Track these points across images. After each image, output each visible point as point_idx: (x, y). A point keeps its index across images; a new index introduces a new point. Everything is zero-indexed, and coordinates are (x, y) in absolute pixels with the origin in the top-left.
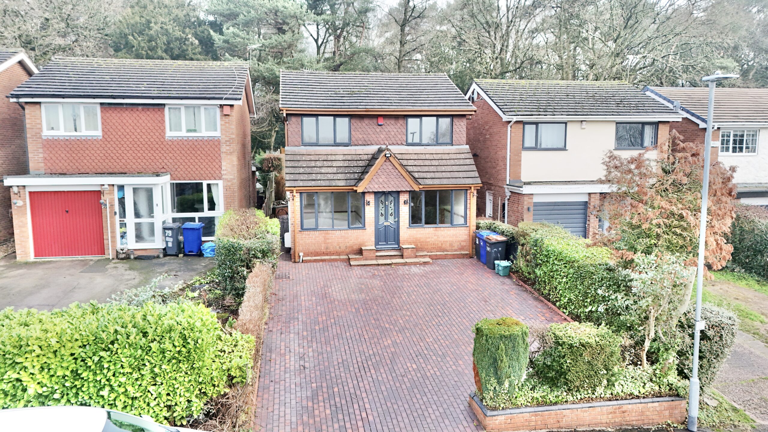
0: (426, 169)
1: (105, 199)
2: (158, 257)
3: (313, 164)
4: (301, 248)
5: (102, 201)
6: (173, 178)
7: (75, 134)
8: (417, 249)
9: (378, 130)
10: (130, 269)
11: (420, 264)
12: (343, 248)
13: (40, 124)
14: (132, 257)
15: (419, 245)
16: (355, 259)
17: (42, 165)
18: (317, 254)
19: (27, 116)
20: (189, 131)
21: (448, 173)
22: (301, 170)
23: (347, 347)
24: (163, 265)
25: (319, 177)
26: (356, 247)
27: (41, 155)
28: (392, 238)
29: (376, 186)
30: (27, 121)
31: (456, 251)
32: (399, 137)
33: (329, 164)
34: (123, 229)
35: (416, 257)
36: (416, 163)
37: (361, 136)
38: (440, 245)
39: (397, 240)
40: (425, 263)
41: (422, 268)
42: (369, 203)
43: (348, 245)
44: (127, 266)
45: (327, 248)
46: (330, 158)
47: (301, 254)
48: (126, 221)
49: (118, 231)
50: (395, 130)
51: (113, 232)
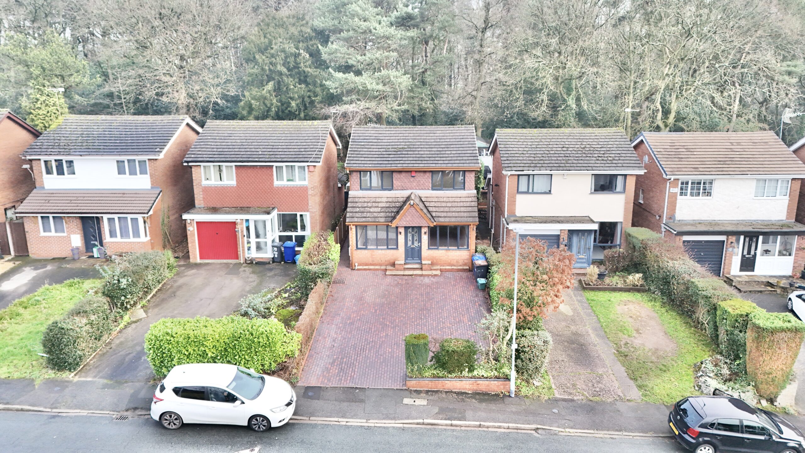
0: (442, 209)
1: (239, 228)
2: (269, 263)
3: (365, 205)
4: (356, 261)
5: (236, 230)
6: (279, 211)
7: (220, 183)
8: (432, 264)
9: (412, 180)
10: (253, 272)
11: (432, 276)
12: (383, 261)
13: (201, 177)
14: (254, 262)
15: (435, 261)
16: (390, 270)
17: (202, 202)
18: (366, 265)
19: (193, 172)
20: (288, 180)
21: (457, 213)
22: (358, 210)
23: (360, 336)
24: (271, 270)
25: (368, 215)
26: (392, 261)
27: (202, 196)
28: (416, 254)
29: (405, 223)
30: (193, 175)
31: (460, 266)
32: (427, 184)
33: (377, 204)
34: (249, 245)
35: (431, 270)
36: (436, 204)
37: (400, 184)
38: (449, 261)
39: (420, 257)
40: (436, 275)
41: (432, 279)
42: (400, 233)
43: (387, 259)
44: (251, 270)
45: (373, 261)
46: (378, 200)
47: (356, 264)
48: (250, 240)
49: (246, 246)
50: (424, 180)
51: (243, 247)
